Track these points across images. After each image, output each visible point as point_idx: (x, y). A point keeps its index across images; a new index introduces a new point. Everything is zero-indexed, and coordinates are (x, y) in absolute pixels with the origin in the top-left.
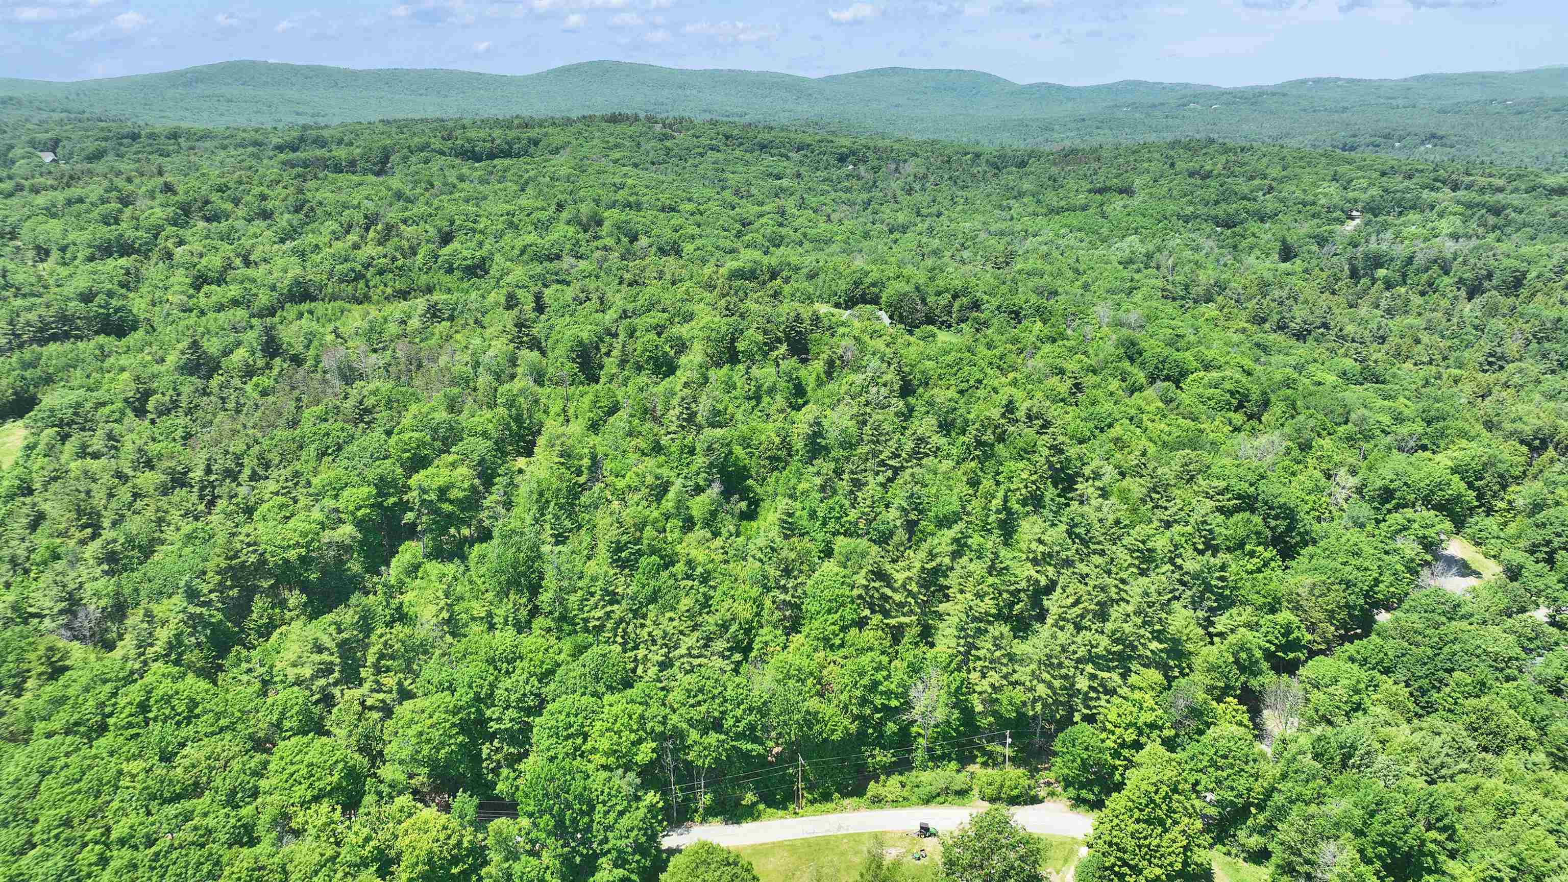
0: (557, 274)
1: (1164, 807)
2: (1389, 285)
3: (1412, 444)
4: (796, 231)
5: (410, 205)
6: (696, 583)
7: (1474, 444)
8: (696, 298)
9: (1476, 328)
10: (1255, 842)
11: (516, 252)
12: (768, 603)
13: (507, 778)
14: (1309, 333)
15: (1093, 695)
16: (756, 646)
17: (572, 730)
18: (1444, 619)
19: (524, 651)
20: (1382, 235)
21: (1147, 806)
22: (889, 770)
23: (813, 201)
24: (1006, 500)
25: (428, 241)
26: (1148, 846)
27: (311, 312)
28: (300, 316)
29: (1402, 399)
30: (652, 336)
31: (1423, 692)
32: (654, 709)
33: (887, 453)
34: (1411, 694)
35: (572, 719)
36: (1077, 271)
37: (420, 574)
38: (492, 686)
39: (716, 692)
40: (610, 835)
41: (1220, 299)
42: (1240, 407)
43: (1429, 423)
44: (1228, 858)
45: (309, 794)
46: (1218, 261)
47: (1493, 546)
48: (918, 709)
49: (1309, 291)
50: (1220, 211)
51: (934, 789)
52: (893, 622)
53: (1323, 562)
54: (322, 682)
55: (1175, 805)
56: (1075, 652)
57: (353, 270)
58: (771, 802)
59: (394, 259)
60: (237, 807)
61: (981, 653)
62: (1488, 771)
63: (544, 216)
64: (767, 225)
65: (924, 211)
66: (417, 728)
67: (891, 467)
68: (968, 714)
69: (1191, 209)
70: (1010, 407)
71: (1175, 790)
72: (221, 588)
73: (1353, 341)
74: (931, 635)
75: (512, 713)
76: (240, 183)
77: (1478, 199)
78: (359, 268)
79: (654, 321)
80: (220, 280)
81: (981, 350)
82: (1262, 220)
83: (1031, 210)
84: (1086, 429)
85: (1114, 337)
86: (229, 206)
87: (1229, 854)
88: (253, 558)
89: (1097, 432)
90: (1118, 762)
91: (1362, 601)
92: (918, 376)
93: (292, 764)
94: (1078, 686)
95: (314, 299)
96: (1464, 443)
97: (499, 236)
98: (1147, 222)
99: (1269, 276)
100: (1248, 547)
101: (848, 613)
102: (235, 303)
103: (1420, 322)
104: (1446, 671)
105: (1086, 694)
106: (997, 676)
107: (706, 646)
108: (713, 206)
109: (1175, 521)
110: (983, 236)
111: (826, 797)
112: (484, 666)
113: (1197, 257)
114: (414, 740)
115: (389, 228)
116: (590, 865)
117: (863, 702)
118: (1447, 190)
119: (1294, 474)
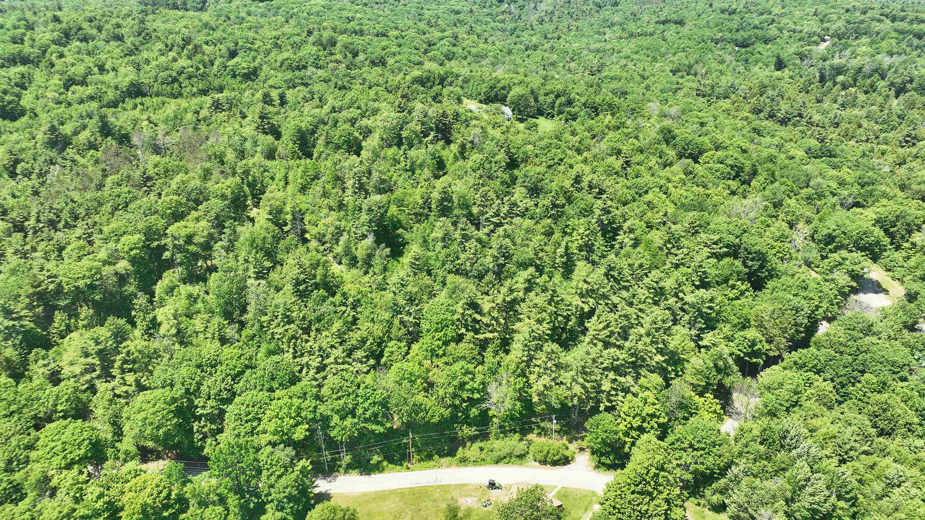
0: (302, 79)
1: (652, 483)
2: (844, 87)
3: (850, 200)
4: (464, 49)
5: (211, 32)
6: (349, 309)
7: (891, 202)
8: (382, 98)
9: (899, 117)
10: (716, 499)
11: (278, 64)
12: (396, 322)
13: (211, 445)
14: (789, 120)
15: (613, 393)
16: (386, 354)
17: (250, 416)
18: (861, 335)
19: (223, 359)
20: (843, 53)
21: (640, 483)
22: (473, 439)
23: (478, 29)
24: (567, 248)
25: (220, 57)
26: (640, 512)
27: (142, 104)
28: (135, 107)
29: (845, 169)
30: (347, 126)
31: (843, 386)
32: (310, 403)
33: (491, 213)
34: (834, 387)
35: (250, 409)
36: (643, 78)
37: (175, 294)
38: (199, 384)
39: (350, 390)
40: (272, 490)
41: (733, 96)
42: (737, 175)
43: (863, 186)
44: (698, 508)
45: (63, 463)
46: (734, 70)
47: (899, 272)
48: (494, 400)
49: (791, 91)
50: (739, 36)
51: (502, 454)
52: (481, 337)
53: (781, 294)
54: (88, 377)
55: (661, 480)
56: (602, 363)
57: (171, 76)
58: (391, 461)
59: (198, 69)
60: (12, 471)
61: (538, 362)
62: (884, 453)
63: (297, 39)
64: (444, 46)
65: (549, 36)
66: (143, 415)
67: (493, 223)
68: (527, 403)
69: (720, 34)
70: (577, 180)
71: (662, 469)
72: (30, 307)
73: (817, 126)
74: (508, 344)
75: (210, 403)
76: (104, 16)
77: (908, 28)
78: (174, 74)
79: (350, 116)
80: (83, 83)
81: (567, 136)
82: (766, 42)
83: (618, 35)
84: (629, 194)
85: (658, 126)
86: (94, 32)
87: (699, 504)
88: (51, 287)
89: (637, 196)
90: (627, 439)
91: (806, 321)
92: (521, 156)
93: (53, 441)
94: (603, 388)
95: (144, 95)
96: (884, 201)
97: (268, 53)
98: (691, 43)
99: (766, 81)
100: (731, 282)
101: (450, 332)
102: (92, 98)
103: (863, 113)
104: (860, 371)
105: (609, 392)
106: (548, 379)
107: (349, 356)
108: (411, 33)
109: (682, 264)
110: (585, 52)
111: (429, 457)
112: (193, 369)
113: (721, 67)
114: (140, 424)
115: (196, 47)
116: (261, 509)
117: (455, 396)
118: (888, 21)
119: (768, 226)
